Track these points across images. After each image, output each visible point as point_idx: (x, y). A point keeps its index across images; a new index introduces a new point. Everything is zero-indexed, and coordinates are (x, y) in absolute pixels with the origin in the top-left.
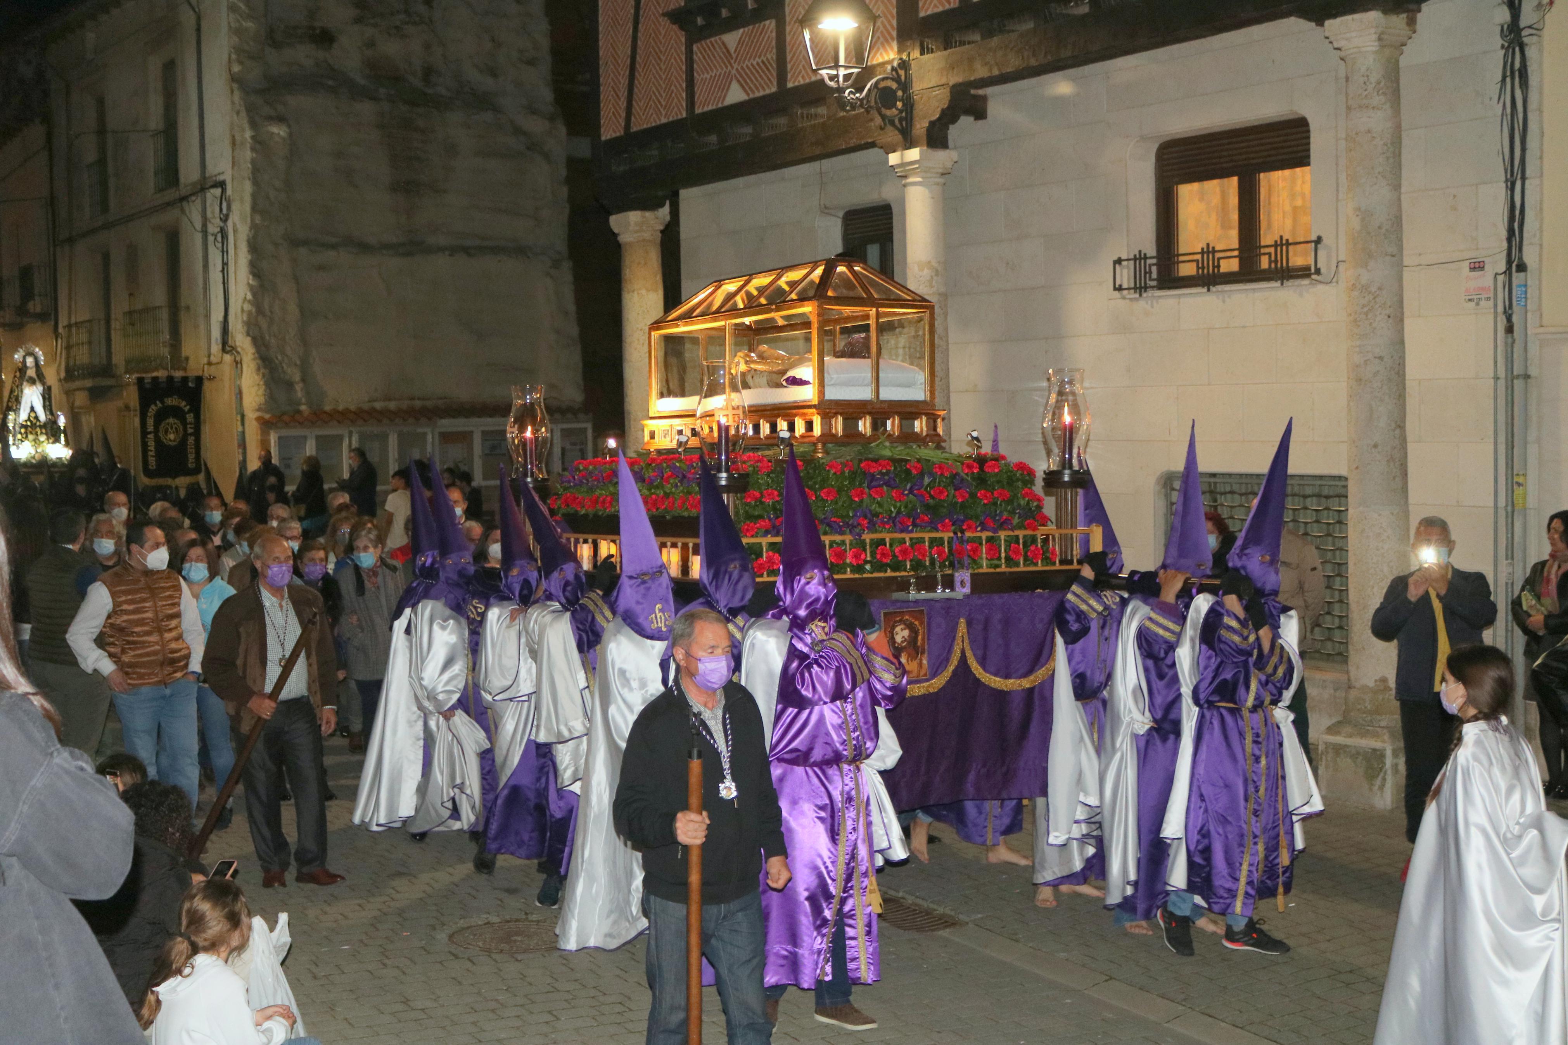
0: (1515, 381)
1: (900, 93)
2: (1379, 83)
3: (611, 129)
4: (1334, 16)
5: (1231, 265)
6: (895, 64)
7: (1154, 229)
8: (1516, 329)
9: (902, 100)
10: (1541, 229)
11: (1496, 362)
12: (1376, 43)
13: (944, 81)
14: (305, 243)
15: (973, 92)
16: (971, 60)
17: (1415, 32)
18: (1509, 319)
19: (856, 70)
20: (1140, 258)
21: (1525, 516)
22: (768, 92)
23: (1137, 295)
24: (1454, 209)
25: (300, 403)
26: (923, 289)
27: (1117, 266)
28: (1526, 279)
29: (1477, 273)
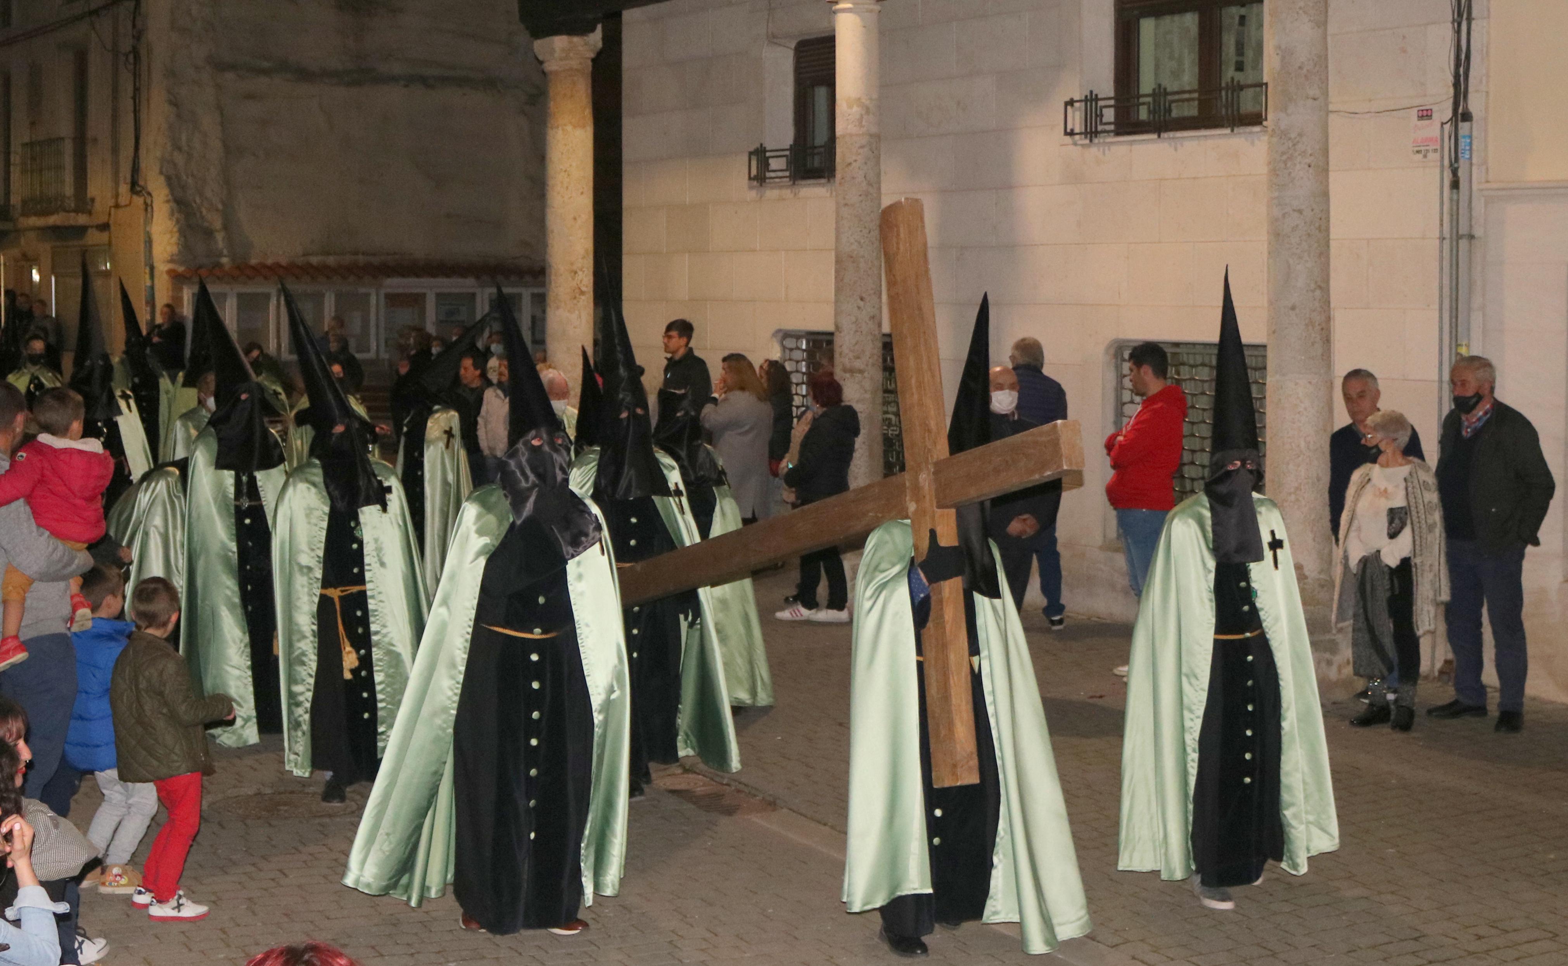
0: (1460, 241)
5: (1191, 110)
7: (1113, 66)
8: (1461, 186)
10: (1487, 76)
11: (1442, 220)
14: (232, 66)
18: (1455, 172)
20: (1091, 99)
23: (1087, 141)
24: (1404, 51)
25: (221, 255)
26: (852, 129)
27: (1069, 108)
28: (1471, 128)
29: (1426, 122)
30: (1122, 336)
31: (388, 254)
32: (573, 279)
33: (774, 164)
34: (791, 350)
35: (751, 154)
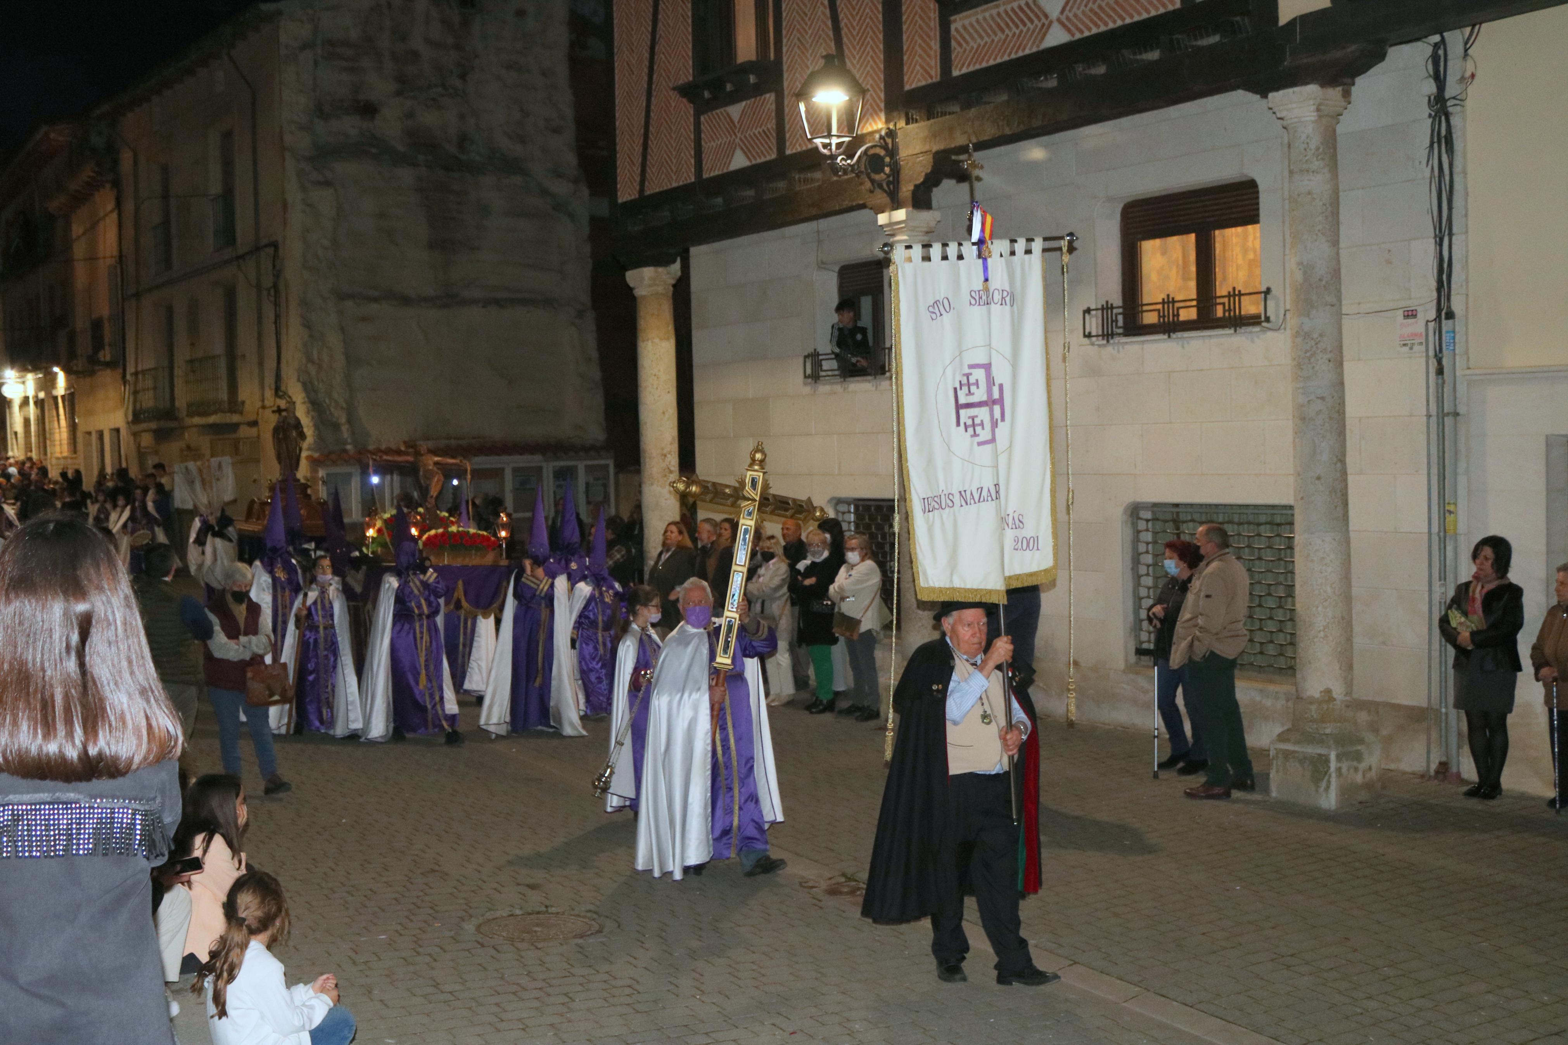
0: (1446, 418)
1: (887, 159)
2: (1318, 149)
3: (626, 193)
4: (1277, 89)
5: (1189, 314)
6: (883, 133)
7: (1120, 280)
8: (1446, 370)
9: (889, 165)
10: (1467, 280)
11: (1428, 401)
12: (1315, 114)
13: (927, 148)
14: (351, 296)
15: (953, 157)
16: (951, 130)
17: (1350, 103)
18: (1439, 362)
19: (847, 139)
20: (1107, 308)
21: (1456, 541)
22: (768, 158)
23: (1105, 342)
24: (1389, 262)
25: (346, 443)
27: (1087, 315)
28: (1454, 325)
29: (1410, 321)
30: (1139, 500)
31: (474, 438)
32: (664, 461)
33: (826, 365)
34: (844, 513)
35: (806, 357)
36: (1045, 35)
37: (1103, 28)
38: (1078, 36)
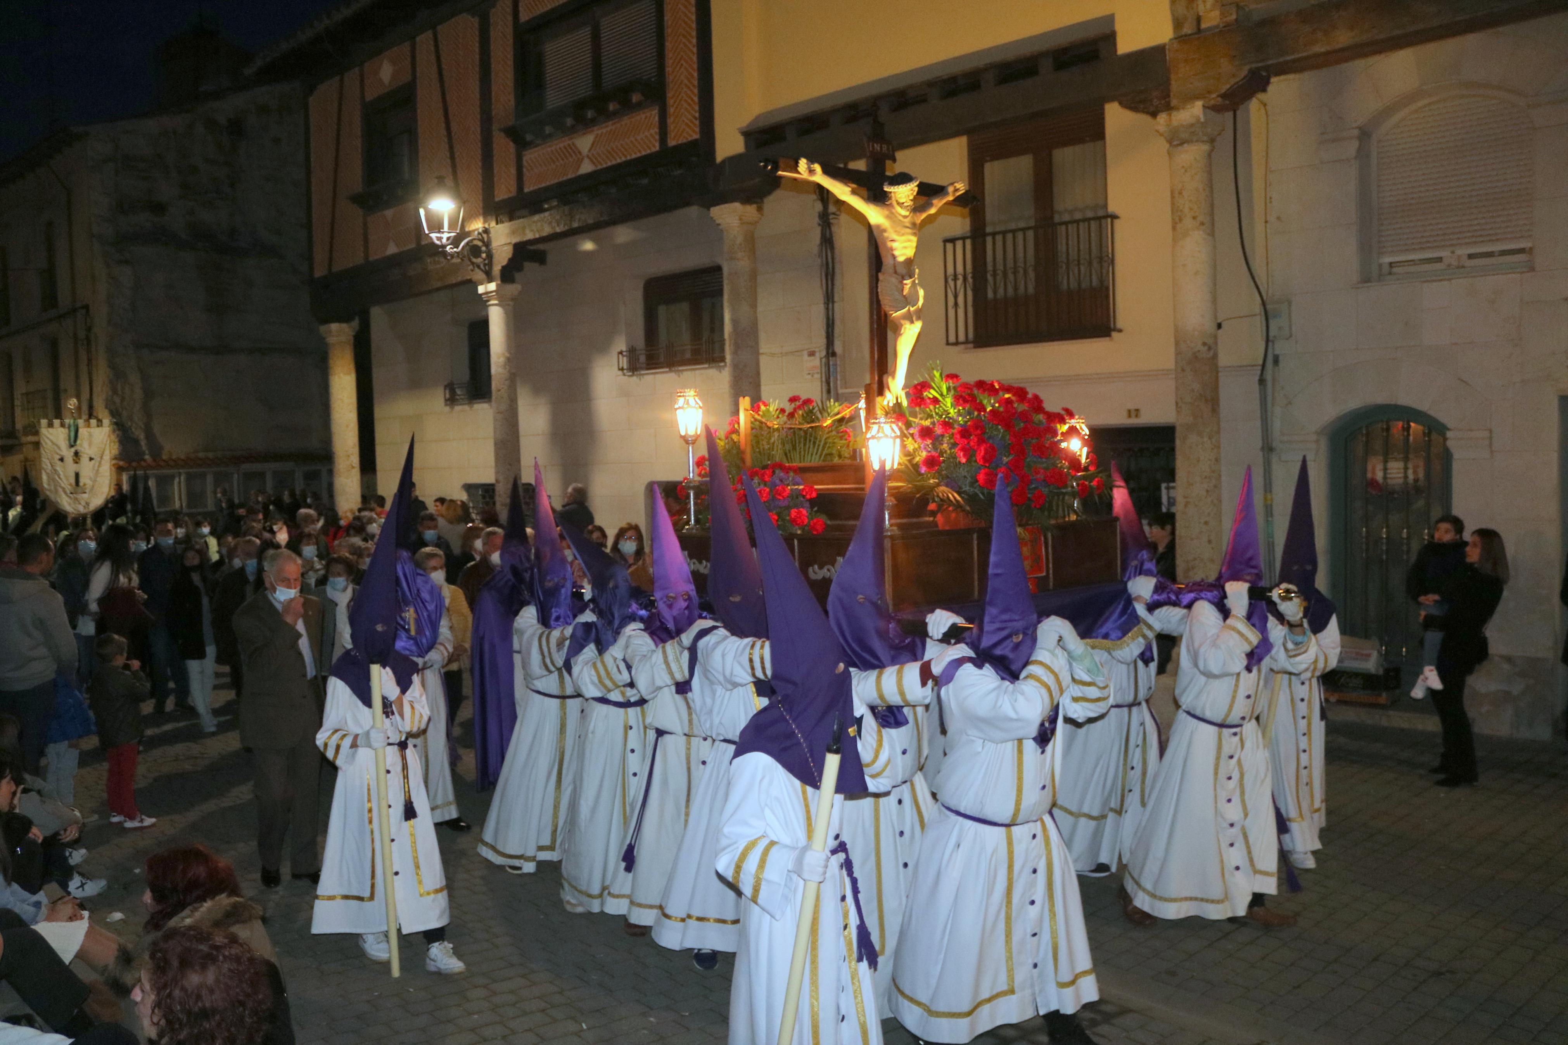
1: (484, 249)
2: (741, 245)
3: (319, 271)
4: (715, 206)
5: (688, 355)
6: (480, 230)
7: (644, 331)
8: (832, 391)
9: (485, 252)
10: (841, 332)
12: (740, 221)
13: (509, 241)
14: (147, 346)
15: (529, 248)
16: (524, 228)
17: (763, 215)
18: (828, 383)
19: (453, 234)
20: (632, 351)
22: (410, 247)
23: (631, 374)
24: (799, 320)
25: (145, 454)
26: (500, 370)
27: (620, 355)
28: (837, 361)
29: (812, 358)
31: (243, 450)
32: (347, 460)
33: (458, 392)
35: (446, 386)
36: (579, 167)
37: (614, 162)
38: (599, 167)
